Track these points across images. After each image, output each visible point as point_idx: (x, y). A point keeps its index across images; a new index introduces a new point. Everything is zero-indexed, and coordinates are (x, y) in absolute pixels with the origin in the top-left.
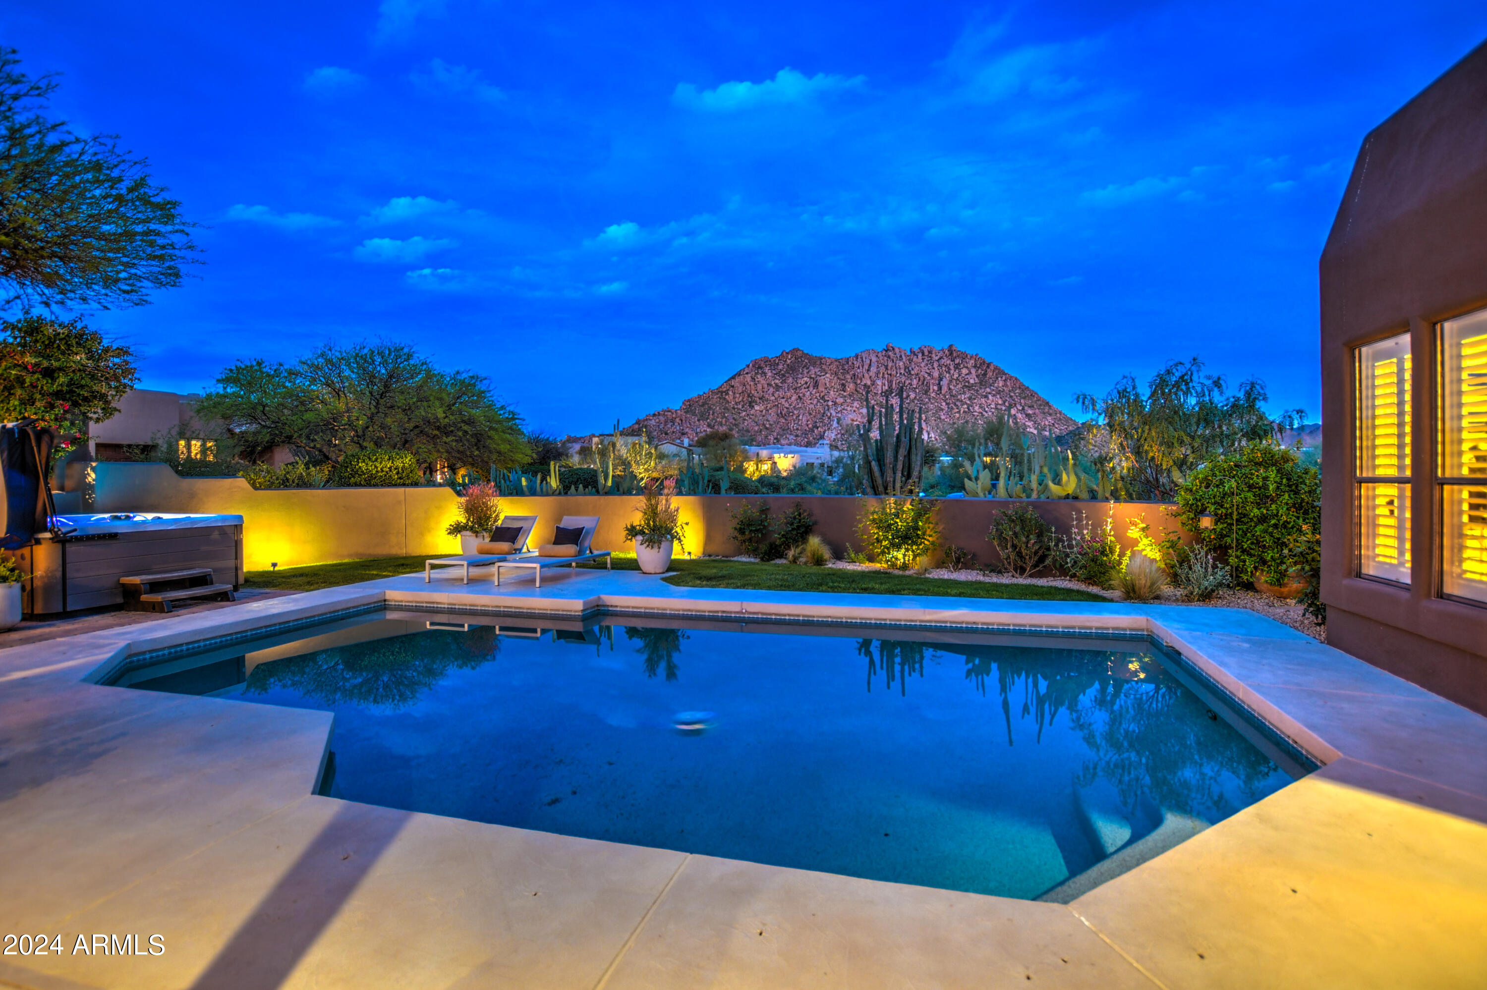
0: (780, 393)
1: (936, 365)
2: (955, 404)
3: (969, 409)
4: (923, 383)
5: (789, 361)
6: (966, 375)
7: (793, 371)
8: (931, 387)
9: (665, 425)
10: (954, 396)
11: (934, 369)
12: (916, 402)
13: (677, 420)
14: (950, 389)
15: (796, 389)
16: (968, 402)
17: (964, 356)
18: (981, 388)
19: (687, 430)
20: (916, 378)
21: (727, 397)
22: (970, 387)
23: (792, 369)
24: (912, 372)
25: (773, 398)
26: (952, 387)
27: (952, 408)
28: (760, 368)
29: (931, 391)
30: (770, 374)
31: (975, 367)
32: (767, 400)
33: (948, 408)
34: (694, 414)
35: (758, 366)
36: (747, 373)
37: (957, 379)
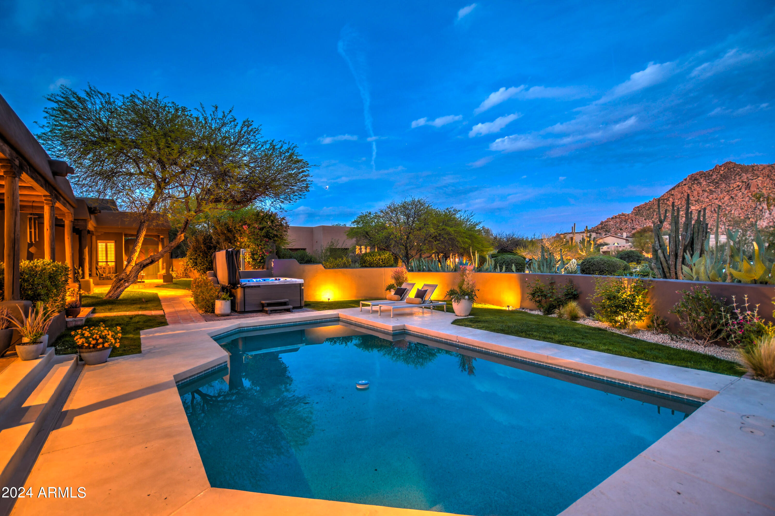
0: (714, 196)
5: (722, 172)
7: (726, 178)
9: (620, 224)
13: (629, 220)
15: (728, 191)
19: (637, 226)
21: (668, 202)
23: (725, 178)
25: (708, 200)
28: (696, 179)
30: (704, 183)
32: (702, 202)
34: (642, 216)
35: (694, 179)
36: (685, 185)
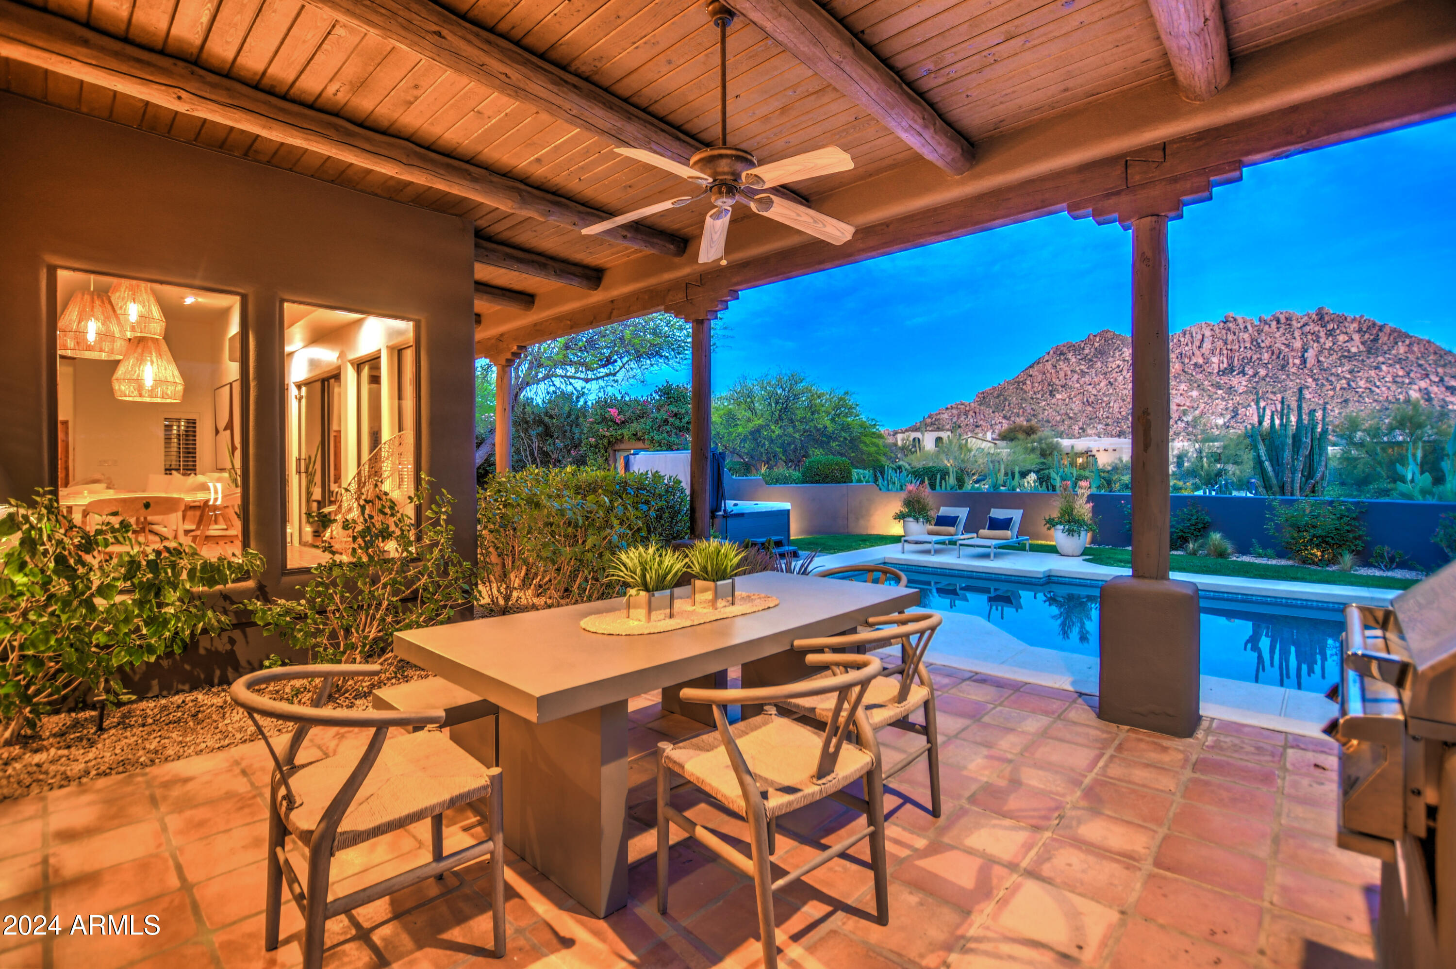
0: (1087, 379)
1: (1297, 334)
2: (1327, 380)
3: (1349, 385)
4: (1278, 357)
5: (1097, 345)
6: (1345, 342)
7: (1102, 354)
8: (1291, 361)
9: (958, 418)
10: (1325, 370)
11: (1295, 338)
12: (1268, 379)
13: (971, 413)
14: (1319, 361)
15: (1105, 374)
16: (1349, 376)
17: (1341, 320)
18: (1368, 358)
19: (981, 422)
20: (1267, 352)
21: (1024, 387)
22: (1350, 357)
23: (1101, 353)
24: (1262, 345)
25: (1078, 385)
26: (1322, 359)
27: (1323, 385)
28: (1062, 354)
29: (1291, 365)
30: (1074, 360)
31: (1359, 331)
32: (1071, 388)
33: (1317, 385)
34: (989, 406)
35: (1060, 353)
36: (1047, 361)
37: (1331, 349)
